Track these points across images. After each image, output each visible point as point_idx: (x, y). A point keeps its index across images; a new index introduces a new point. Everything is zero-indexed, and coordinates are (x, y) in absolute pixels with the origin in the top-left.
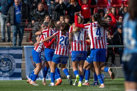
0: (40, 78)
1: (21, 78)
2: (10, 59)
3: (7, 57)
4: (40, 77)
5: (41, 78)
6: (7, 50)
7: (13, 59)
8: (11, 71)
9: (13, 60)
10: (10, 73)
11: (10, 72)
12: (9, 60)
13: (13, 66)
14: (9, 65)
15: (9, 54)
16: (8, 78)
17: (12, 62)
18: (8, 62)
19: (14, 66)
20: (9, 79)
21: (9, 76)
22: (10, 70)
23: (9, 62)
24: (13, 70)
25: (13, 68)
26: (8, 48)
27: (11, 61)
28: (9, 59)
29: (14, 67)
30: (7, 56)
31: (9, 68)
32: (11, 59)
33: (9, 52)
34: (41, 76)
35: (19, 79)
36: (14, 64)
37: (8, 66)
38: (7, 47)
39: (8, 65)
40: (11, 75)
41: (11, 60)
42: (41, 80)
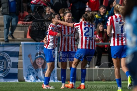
0: (39, 80)
1: (17, 79)
2: (5, 57)
3: (1, 55)
4: (39, 78)
5: (40, 79)
6: (2, 46)
7: (8, 57)
8: (6, 72)
9: (8, 59)
10: (4, 74)
11: (5, 72)
12: (4, 58)
13: (8, 66)
14: (3, 64)
15: (4, 51)
16: (3, 79)
17: (8, 60)
18: (2, 60)
19: (9, 65)
20: (3, 81)
21: (3, 77)
22: (5, 70)
23: (4, 60)
24: (8, 70)
25: (8, 68)
26: (2, 44)
27: (5, 60)
28: (3, 57)
29: (10, 66)
30: (2, 53)
31: (4, 68)
32: (7, 57)
33: (3, 49)
34: (41, 77)
35: (16, 81)
36: (9, 63)
37: (3, 66)
38: (1, 43)
39: (2, 64)
40: (5, 76)
41: (6, 58)
42: (41, 82)
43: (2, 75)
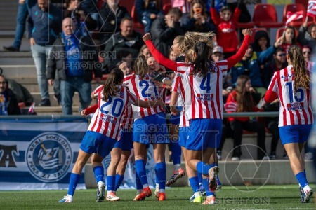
0: (125, 185)
1: (84, 185)
2: (59, 142)
3: (53, 139)
4: (126, 182)
5: (128, 184)
6: (54, 122)
7: (66, 143)
8: (62, 170)
9: (66, 146)
10: (59, 174)
11: (59, 171)
12: (57, 145)
13: (67, 160)
14: (57, 157)
15: (57, 132)
16: (56, 185)
17: (65, 149)
18: (54, 149)
19: (69, 157)
20: (57, 188)
21: (57, 180)
22: (60, 167)
23: (58, 149)
24: (66, 166)
25: (66, 164)
26: (54, 118)
27: (61, 147)
28: (56, 142)
29: (69, 160)
30: (54, 136)
31: (58, 164)
32: (63, 142)
33: (57, 127)
34: (130, 180)
35: (81, 188)
37: (56, 159)
38: (53, 116)
39: (55, 156)
40: (61, 178)
41: (63, 145)
42: (129, 188)
43: (54, 178)
